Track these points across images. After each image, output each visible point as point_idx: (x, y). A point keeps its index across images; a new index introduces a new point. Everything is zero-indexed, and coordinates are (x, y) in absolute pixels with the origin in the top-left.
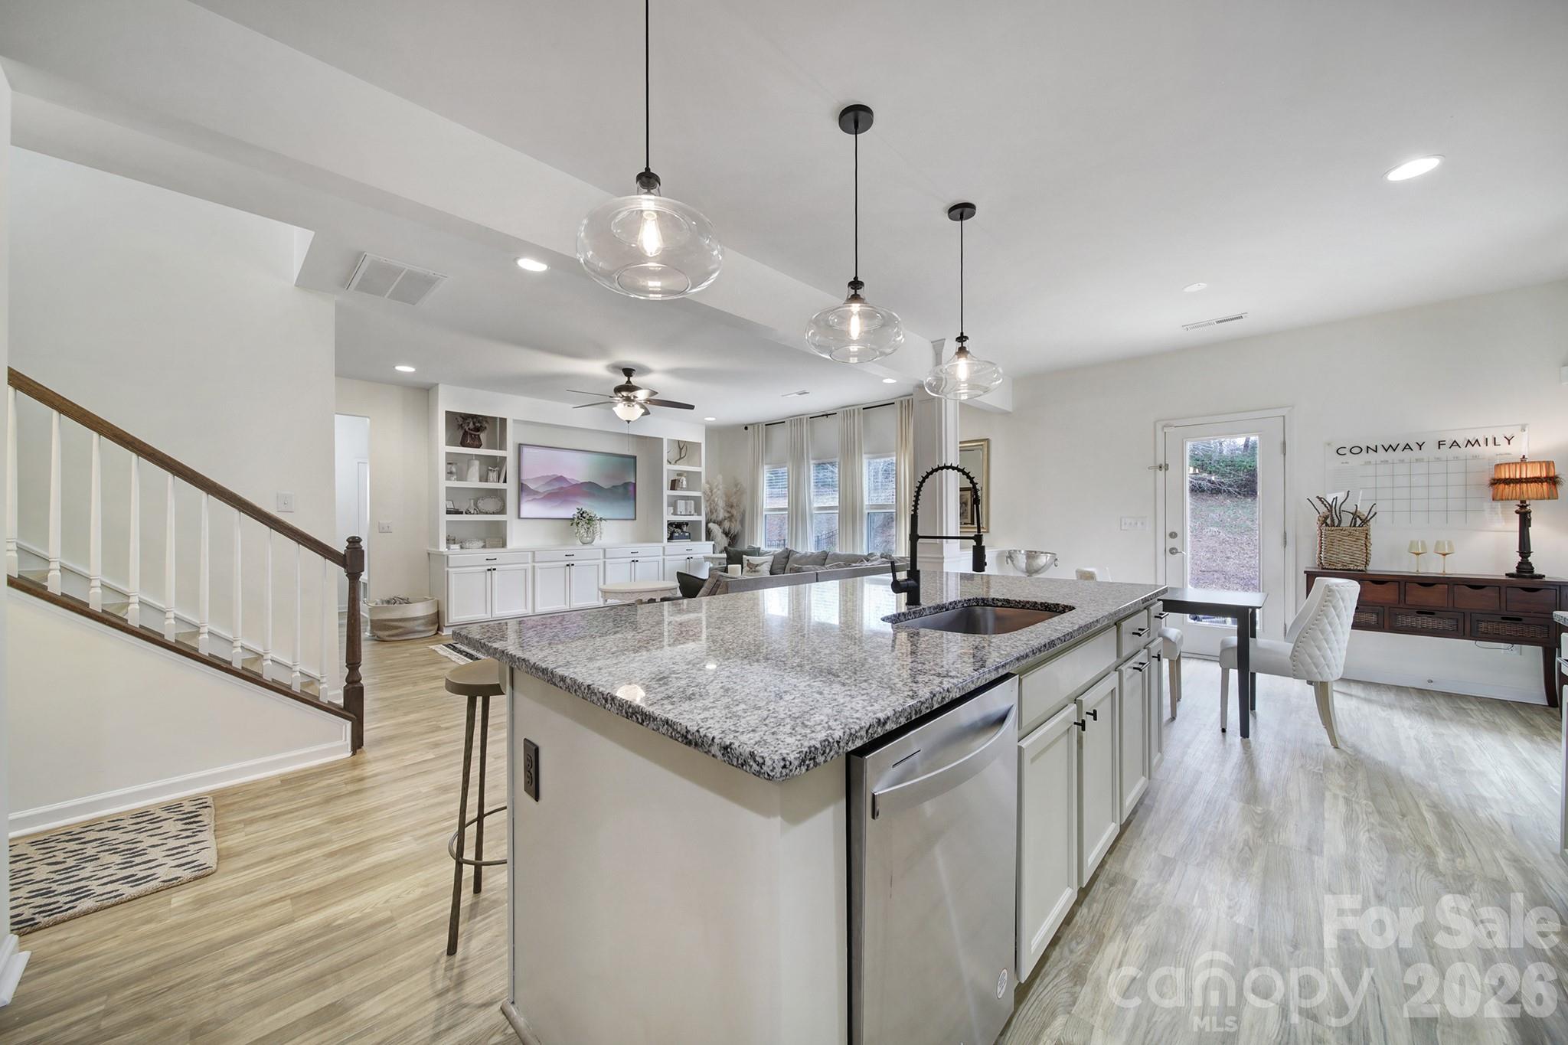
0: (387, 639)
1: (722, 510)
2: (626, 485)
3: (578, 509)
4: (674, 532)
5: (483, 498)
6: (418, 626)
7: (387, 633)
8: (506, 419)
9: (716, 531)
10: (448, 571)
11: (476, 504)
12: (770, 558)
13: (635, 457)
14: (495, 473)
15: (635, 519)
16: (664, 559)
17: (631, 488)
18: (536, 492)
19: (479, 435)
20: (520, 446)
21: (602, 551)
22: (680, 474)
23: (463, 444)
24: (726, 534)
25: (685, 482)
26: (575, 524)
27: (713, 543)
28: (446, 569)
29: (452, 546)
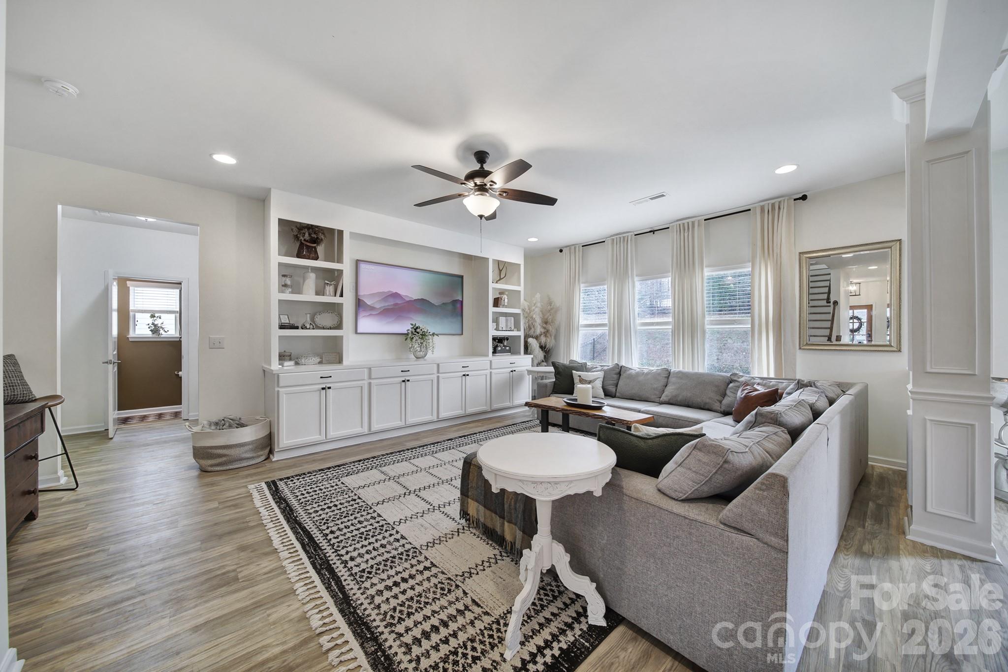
0: (210, 469)
1: (539, 327)
2: (455, 302)
3: (412, 325)
4: (497, 346)
5: (320, 313)
6: (246, 452)
7: (210, 462)
8: (343, 231)
9: (535, 345)
10: (278, 391)
11: (313, 319)
12: (601, 374)
13: (462, 277)
14: (332, 287)
15: (462, 334)
16: (491, 372)
17: (458, 305)
18: (372, 308)
19: (315, 248)
20: (358, 262)
21: (435, 366)
22: (502, 292)
23: (299, 255)
24: (542, 347)
25: (506, 300)
26: (409, 340)
27: (532, 356)
28: (277, 389)
29: (286, 363)
